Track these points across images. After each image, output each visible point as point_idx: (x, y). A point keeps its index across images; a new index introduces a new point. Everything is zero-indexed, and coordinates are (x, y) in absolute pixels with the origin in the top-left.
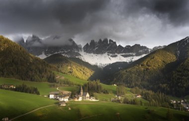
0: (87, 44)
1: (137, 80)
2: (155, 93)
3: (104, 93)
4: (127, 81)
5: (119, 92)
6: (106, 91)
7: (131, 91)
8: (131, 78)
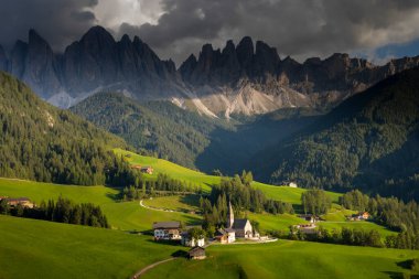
0: (192, 57)
1: (348, 165)
2: (405, 203)
3: (271, 211)
4: (320, 168)
5: (310, 206)
6: (276, 206)
7: (340, 202)
8: (332, 158)
